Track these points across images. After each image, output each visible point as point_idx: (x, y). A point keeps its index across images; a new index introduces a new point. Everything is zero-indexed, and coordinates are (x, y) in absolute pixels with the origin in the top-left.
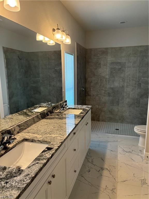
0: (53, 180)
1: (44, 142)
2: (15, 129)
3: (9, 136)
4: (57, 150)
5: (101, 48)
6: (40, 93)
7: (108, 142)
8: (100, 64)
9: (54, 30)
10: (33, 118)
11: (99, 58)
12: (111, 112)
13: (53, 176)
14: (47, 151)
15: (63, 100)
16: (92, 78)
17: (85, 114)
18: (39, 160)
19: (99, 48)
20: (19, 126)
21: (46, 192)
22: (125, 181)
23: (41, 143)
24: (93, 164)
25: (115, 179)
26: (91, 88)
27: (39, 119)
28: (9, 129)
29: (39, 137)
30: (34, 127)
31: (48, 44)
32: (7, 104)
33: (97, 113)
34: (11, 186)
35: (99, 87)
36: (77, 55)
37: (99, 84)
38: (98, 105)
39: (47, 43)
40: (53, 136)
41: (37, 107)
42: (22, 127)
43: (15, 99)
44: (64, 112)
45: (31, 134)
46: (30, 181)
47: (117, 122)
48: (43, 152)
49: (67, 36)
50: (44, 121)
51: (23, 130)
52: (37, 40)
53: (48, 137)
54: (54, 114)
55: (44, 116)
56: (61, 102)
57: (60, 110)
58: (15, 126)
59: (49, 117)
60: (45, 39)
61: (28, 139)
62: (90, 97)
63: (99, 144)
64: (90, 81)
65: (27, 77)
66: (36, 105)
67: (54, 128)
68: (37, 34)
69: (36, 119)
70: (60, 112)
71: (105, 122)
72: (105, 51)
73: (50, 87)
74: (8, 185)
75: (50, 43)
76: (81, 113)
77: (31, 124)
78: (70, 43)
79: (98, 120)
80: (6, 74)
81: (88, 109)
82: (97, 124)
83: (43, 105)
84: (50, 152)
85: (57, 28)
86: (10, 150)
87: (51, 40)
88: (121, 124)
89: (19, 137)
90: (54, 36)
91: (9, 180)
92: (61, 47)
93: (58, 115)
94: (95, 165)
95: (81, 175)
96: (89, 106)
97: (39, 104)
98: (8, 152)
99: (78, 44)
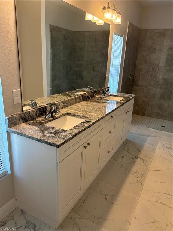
0: (88, 146)
1: (84, 118)
2: (60, 104)
3: (56, 107)
4: (94, 123)
5: (159, 29)
6: (82, 79)
7: (149, 136)
8: (155, 49)
9: (104, 8)
10: (75, 98)
11: (155, 41)
12: (160, 107)
13: (89, 144)
14: (85, 122)
15: (106, 86)
16: (143, 66)
17: (126, 101)
18: (79, 127)
19: (157, 29)
20: (63, 102)
21: (82, 153)
22: (157, 171)
23: (81, 117)
24: (128, 153)
25: (147, 167)
26: (141, 77)
27: (81, 100)
28: (55, 103)
29: (80, 113)
30: (76, 106)
31: (97, 24)
32: (50, 87)
33: (143, 107)
34: (59, 137)
35: (149, 76)
36: (128, 37)
37: (151, 73)
38: (146, 98)
39: (96, 22)
40: (92, 114)
41: (79, 91)
42: (66, 104)
43: (57, 82)
44: (105, 98)
45: (73, 111)
46: (71, 136)
47: (165, 119)
48: (82, 123)
49: (118, 15)
50: (84, 103)
51: (66, 107)
52: (86, 19)
53: (87, 114)
54: (95, 98)
55: (85, 98)
56: (103, 88)
57: (101, 96)
58: (60, 101)
59: (89, 100)
60: (93, 19)
61: (70, 114)
62: (137, 87)
63: (138, 137)
64: (140, 69)
65: (71, 60)
66: (78, 89)
67: (93, 109)
68: (87, 13)
69: (78, 100)
70: (100, 97)
71: (151, 117)
72: (163, 34)
73: (93, 72)
74: (56, 136)
75: (98, 23)
76: (122, 100)
77: (73, 104)
78: (121, 23)
79: (143, 115)
80: (50, 55)
81: (130, 97)
82: (141, 118)
83: (85, 90)
84: (88, 124)
85: (108, 6)
86: (56, 119)
87: (100, 20)
88: (170, 121)
89: (63, 111)
90: (104, 15)
91: (57, 134)
92: (109, 28)
93: (98, 99)
94: (129, 153)
95: (114, 158)
96: (133, 95)
97: (81, 88)
98: (55, 119)
99: (131, 23)
